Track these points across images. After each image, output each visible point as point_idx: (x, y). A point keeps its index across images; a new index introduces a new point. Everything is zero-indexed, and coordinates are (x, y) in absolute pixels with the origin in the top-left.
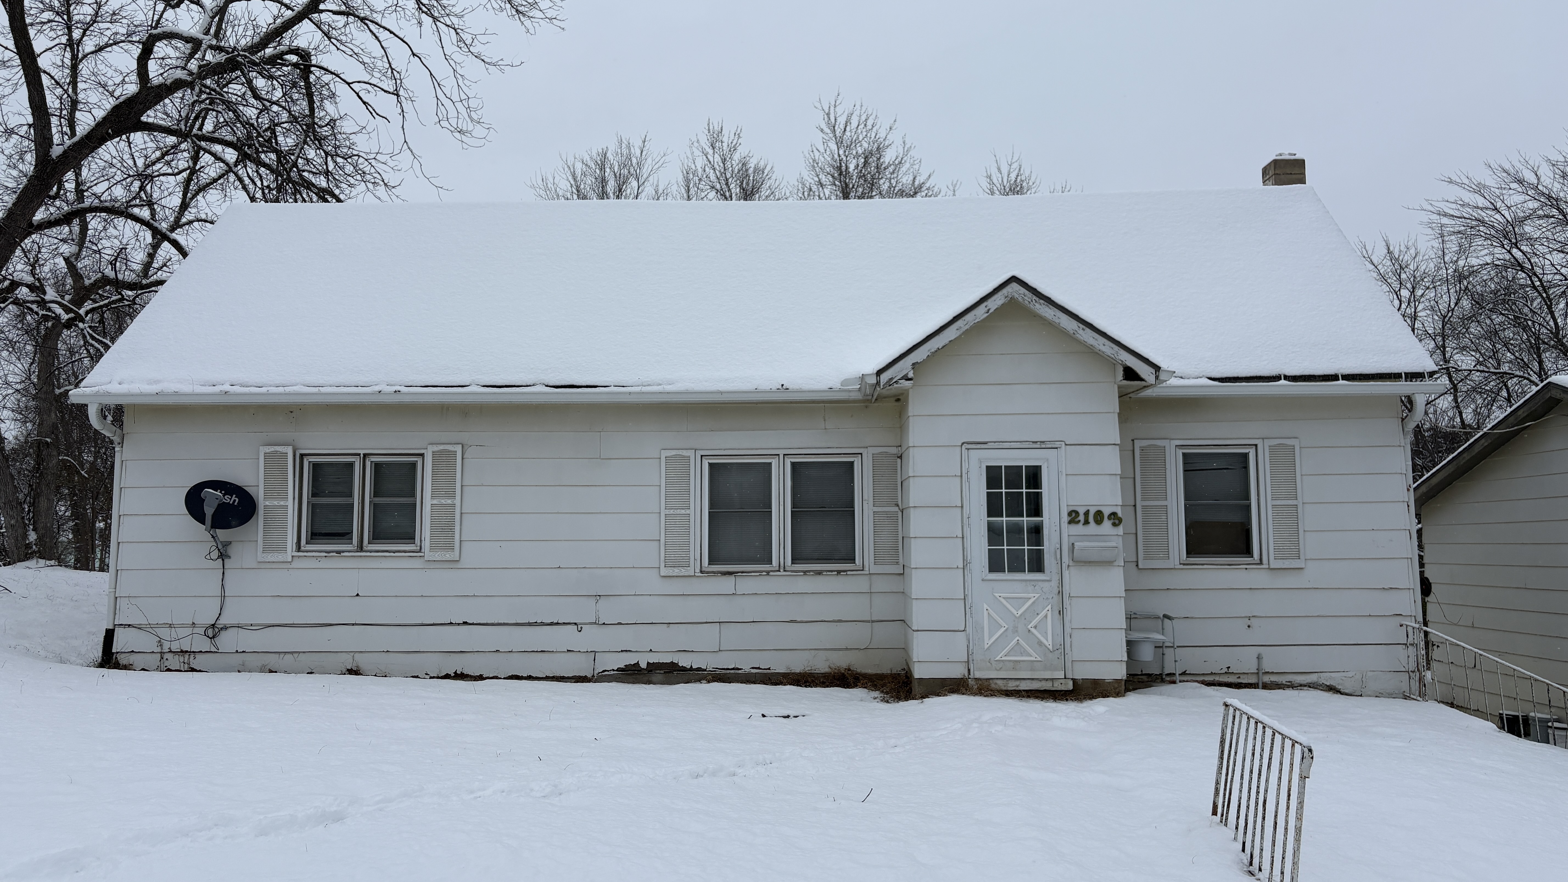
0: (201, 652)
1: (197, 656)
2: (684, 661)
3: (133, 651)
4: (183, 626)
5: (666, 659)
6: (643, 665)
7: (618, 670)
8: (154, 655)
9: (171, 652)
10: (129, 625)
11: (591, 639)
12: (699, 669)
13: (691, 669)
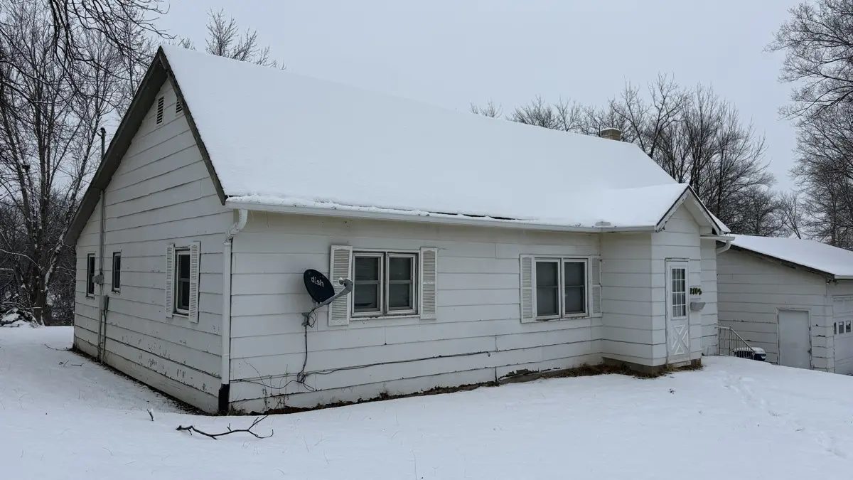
0: (293, 394)
1: (290, 397)
2: (531, 368)
3: (245, 400)
4: (278, 376)
5: (523, 368)
6: (515, 372)
7: (507, 376)
8: (260, 400)
9: (272, 396)
10: (241, 380)
11: (495, 360)
12: (536, 372)
13: (533, 372)
